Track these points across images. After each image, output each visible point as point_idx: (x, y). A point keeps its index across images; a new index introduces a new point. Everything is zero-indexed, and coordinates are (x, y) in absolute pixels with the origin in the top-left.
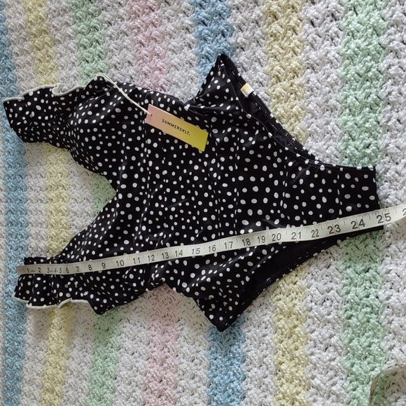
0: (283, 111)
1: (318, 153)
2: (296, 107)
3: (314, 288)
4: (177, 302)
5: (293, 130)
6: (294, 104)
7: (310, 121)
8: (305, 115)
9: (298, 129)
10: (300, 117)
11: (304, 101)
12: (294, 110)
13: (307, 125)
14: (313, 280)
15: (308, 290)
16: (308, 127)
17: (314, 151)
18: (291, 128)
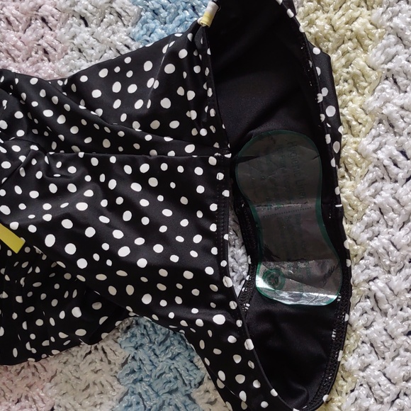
0: (327, 27)
1: (403, 112)
2: (360, 20)
3: (377, 373)
4: (50, 374)
5: (347, 65)
6: (356, 14)
7: (392, 50)
8: (381, 38)
9: (362, 63)
10: (367, 42)
11: (381, 10)
12: (356, 25)
13: (383, 58)
14: (373, 356)
15: (361, 374)
16: (386, 63)
17: (395, 108)
18: (343, 61)
